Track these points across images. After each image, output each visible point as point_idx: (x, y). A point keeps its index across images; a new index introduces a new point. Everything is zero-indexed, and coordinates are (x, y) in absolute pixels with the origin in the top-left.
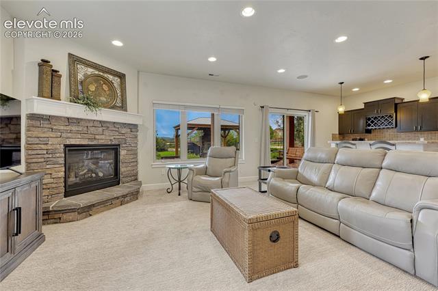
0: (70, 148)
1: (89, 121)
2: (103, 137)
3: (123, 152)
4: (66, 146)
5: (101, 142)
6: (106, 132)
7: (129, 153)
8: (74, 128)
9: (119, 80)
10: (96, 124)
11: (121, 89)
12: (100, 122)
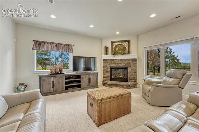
0: (112, 68)
1: (117, 59)
2: (121, 64)
3: (129, 70)
4: (111, 67)
5: (120, 66)
6: (122, 63)
7: (132, 70)
8: (113, 62)
9: (128, 43)
10: (119, 60)
11: (128, 46)
12: (120, 59)
